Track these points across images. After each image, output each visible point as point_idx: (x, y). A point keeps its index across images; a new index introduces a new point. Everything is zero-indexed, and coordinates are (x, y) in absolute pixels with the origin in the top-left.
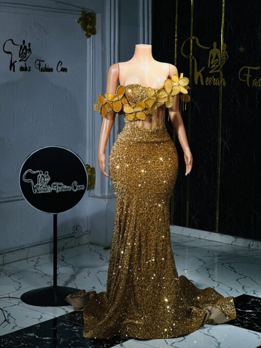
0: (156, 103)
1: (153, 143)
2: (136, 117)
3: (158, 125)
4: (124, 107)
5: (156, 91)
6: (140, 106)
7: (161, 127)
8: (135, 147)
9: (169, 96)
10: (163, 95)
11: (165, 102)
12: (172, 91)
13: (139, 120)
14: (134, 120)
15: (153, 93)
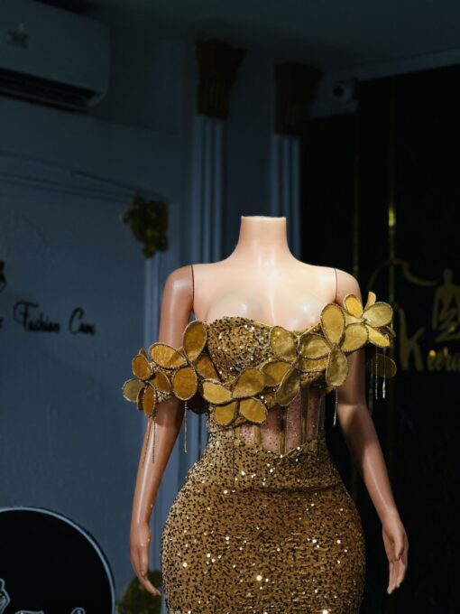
0: (297, 373)
1: (290, 491)
2: (238, 414)
3: (303, 439)
4: (206, 385)
5: (299, 337)
6: (251, 381)
7: (312, 445)
8: (236, 505)
9: (334, 353)
10: (319, 348)
11: (324, 371)
12: (343, 340)
13: (250, 424)
14: (233, 425)
15: (289, 344)
